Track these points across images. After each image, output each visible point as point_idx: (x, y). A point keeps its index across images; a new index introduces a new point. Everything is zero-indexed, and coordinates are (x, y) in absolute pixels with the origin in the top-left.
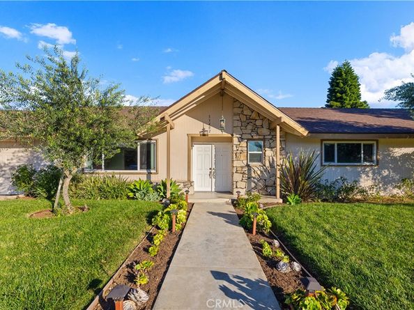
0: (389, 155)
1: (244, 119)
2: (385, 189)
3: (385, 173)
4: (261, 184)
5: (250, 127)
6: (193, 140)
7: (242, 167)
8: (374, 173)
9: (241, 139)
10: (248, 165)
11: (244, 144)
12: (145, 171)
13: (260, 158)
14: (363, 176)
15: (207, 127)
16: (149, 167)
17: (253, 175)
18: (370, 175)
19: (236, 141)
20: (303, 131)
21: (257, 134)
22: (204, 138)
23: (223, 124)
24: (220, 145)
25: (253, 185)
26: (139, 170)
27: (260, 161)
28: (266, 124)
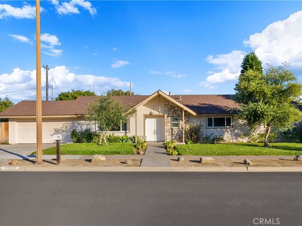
0: (238, 123)
1: (169, 107)
2: (236, 139)
3: (236, 131)
4: (178, 137)
5: (172, 111)
6: (146, 117)
7: (169, 129)
8: (231, 132)
9: (168, 117)
10: (171, 128)
11: (169, 118)
12: (124, 132)
13: (177, 125)
14: (226, 133)
15: (152, 111)
16: (126, 130)
17: (174, 133)
18: (229, 133)
19: (166, 117)
20: (194, 114)
21: (176, 114)
22: (151, 116)
23: (160, 111)
24: (159, 118)
25: (174, 137)
26: (121, 131)
27: (177, 126)
28: (179, 110)
